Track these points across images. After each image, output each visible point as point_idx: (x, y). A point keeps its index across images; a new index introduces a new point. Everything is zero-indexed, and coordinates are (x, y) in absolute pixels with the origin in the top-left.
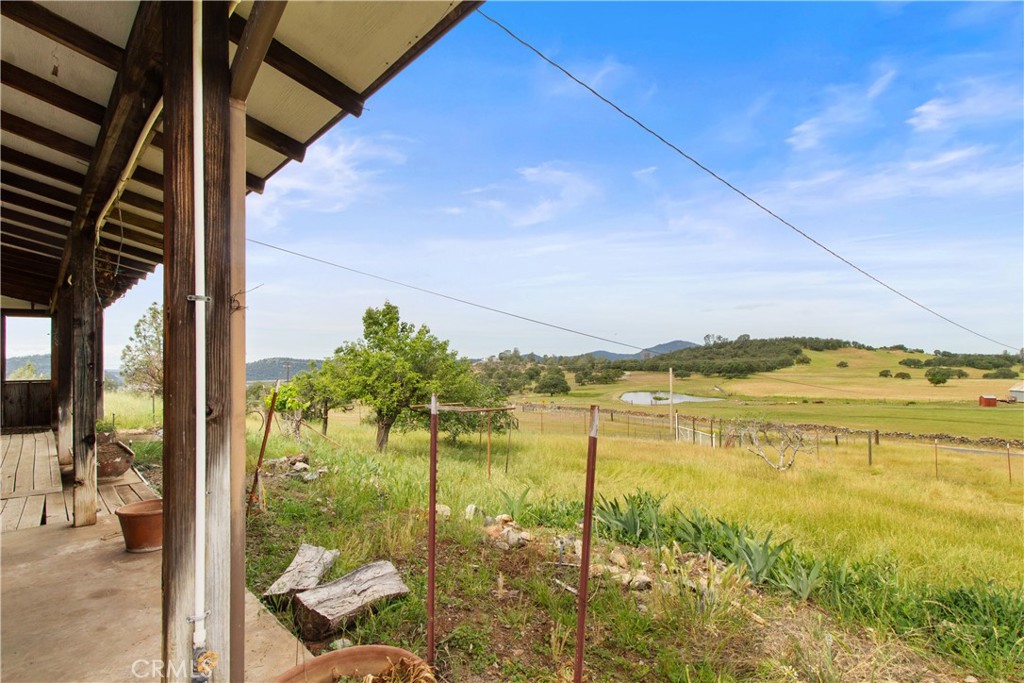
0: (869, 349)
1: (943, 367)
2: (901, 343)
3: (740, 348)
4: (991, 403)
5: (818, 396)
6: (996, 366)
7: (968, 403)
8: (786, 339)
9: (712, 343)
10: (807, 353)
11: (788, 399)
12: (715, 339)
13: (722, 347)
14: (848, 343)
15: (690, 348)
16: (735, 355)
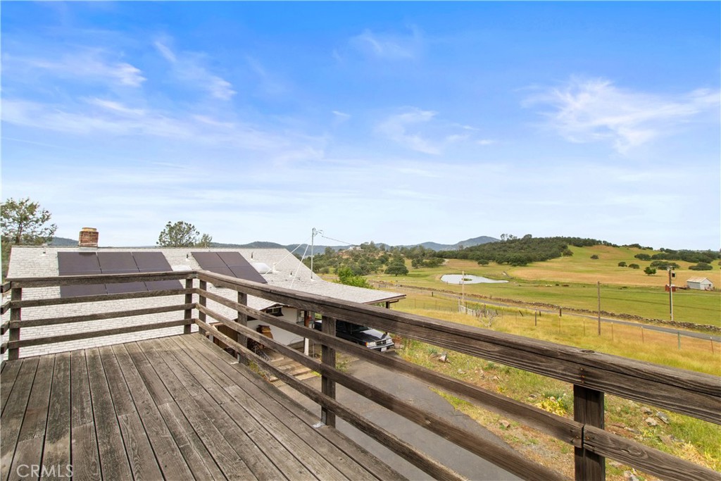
0: (615, 246)
1: (664, 260)
2: (637, 243)
3: (525, 243)
5: (567, 280)
6: (700, 260)
7: (657, 289)
8: (557, 238)
9: (506, 239)
10: (571, 248)
11: (546, 282)
12: (508, 237)
13: (512, 243)
14: (600, 242)
15: (491, 243)
16: (522, 249)
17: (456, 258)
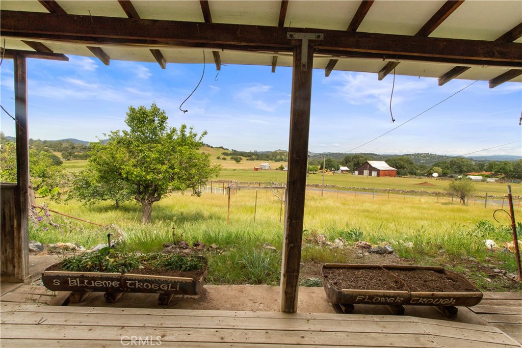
2: (221, 146)
4: (256, 169)
6: (249, 156)
7: (250, 170)
14: (204, 144)
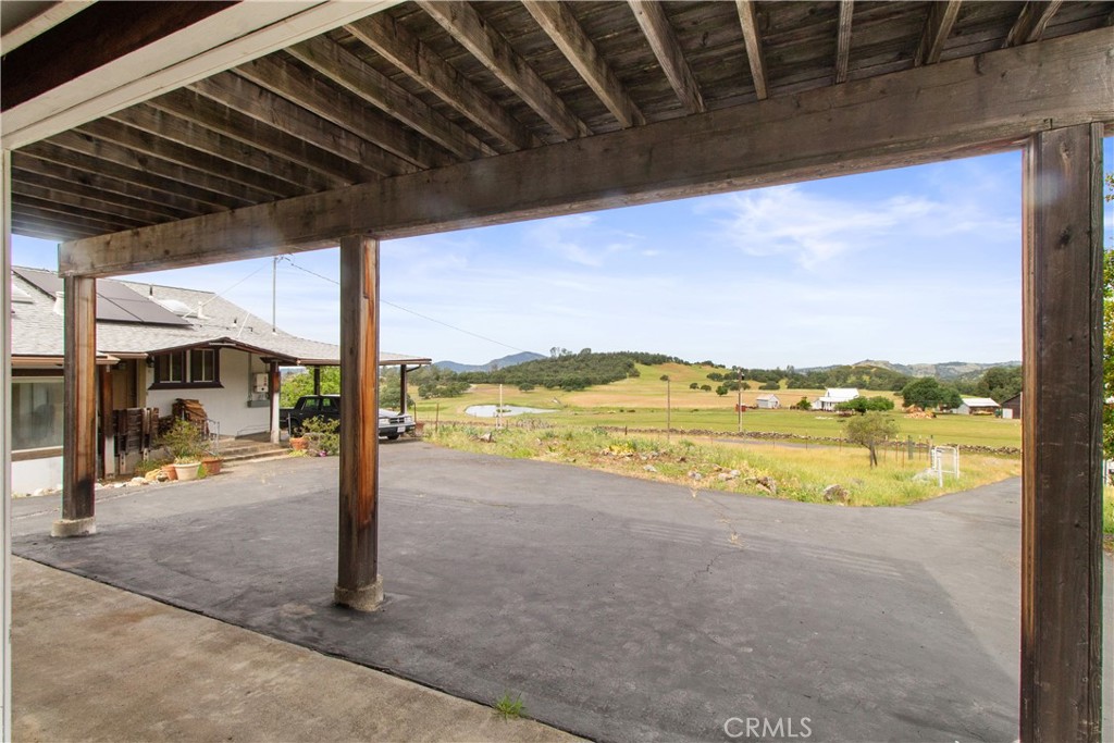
0: (687, 364)
1: (735, 380)
2: (710, 360)
3: (582, 361)
5: (633, 406)
8: (622, 354)
9: (557, 355)
10: (638, 366)
11: (608, 409)
12: (561, 352)
13: (566, 360)
14: (670, 358)
15: (536, 361)
16: (578, 368)
17: (487, 382)
